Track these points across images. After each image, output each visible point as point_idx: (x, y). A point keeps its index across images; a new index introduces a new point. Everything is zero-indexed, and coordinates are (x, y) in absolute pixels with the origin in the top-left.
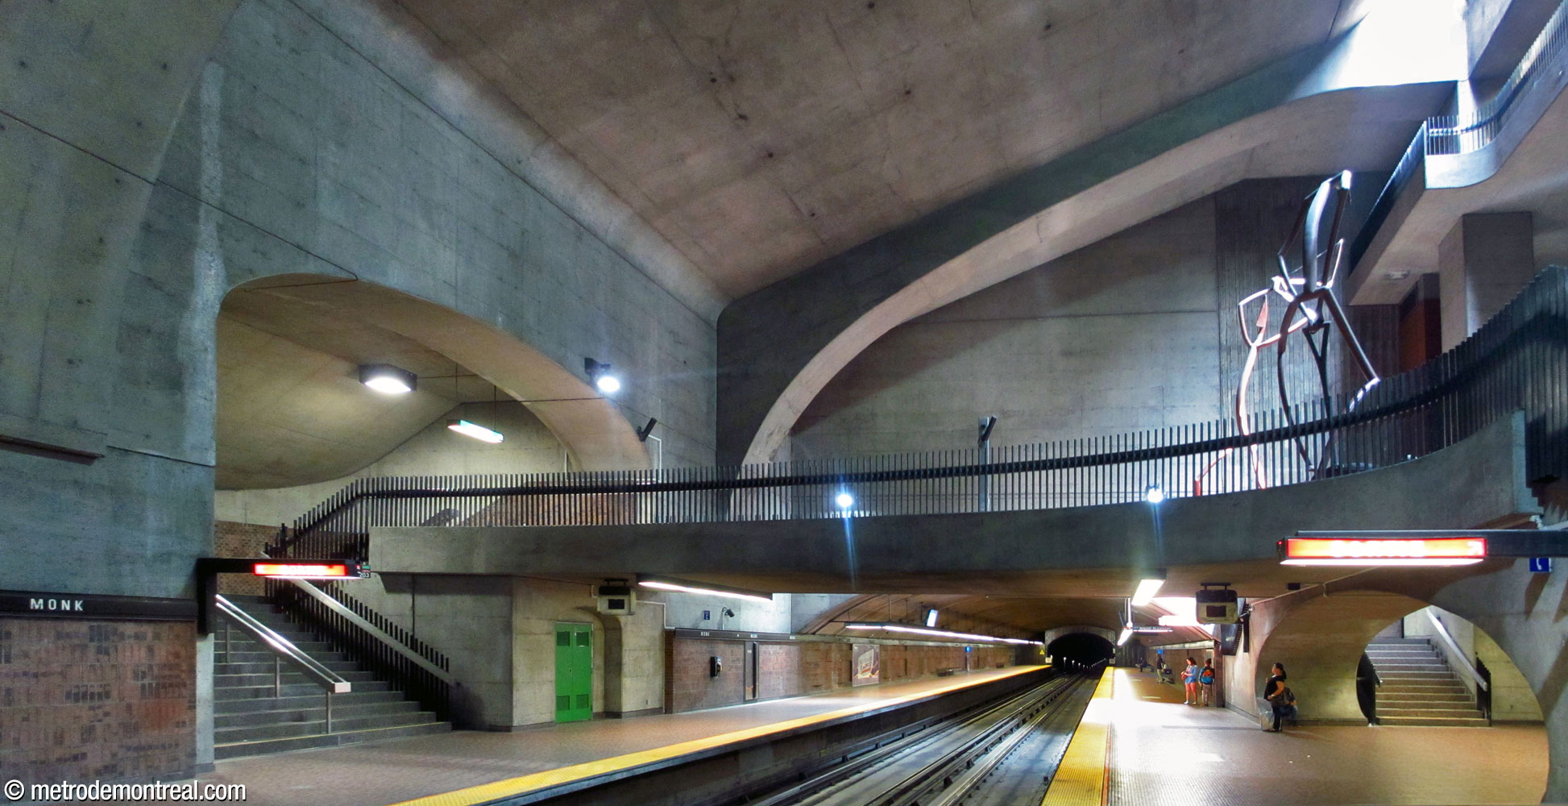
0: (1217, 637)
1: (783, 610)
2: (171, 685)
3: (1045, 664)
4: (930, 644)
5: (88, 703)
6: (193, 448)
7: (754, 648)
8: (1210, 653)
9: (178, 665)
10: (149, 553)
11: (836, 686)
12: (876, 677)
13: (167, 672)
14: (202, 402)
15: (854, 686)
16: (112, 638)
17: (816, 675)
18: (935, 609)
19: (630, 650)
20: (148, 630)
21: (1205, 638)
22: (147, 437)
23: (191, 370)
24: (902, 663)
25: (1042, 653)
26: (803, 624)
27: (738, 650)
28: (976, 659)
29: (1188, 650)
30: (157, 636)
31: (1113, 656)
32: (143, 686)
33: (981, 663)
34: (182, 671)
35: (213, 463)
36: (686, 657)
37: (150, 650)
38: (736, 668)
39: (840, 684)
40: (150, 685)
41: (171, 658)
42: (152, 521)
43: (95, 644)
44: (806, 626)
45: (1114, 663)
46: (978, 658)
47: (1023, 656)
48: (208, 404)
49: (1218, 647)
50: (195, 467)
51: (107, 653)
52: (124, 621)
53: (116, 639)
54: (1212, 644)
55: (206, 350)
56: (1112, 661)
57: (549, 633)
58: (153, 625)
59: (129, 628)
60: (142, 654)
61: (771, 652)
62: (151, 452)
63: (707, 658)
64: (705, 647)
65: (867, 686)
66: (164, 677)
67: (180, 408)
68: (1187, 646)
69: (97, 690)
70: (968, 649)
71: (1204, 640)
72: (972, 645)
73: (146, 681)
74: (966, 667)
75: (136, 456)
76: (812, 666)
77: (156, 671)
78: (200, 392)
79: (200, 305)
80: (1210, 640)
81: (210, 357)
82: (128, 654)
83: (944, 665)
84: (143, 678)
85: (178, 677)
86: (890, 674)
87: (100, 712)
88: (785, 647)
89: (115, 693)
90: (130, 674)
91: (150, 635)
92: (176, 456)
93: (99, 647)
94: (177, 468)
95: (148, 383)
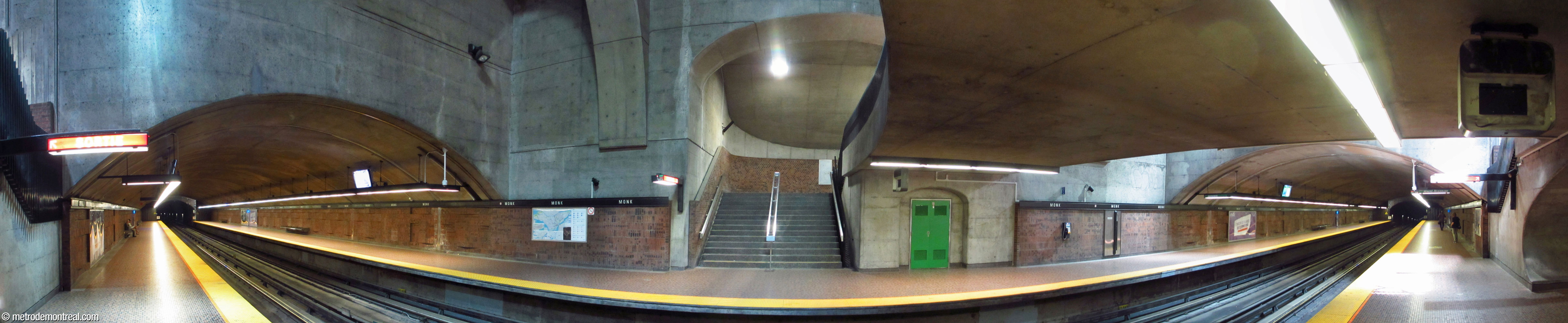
0: (1484, 197)
1: (1156, 186)
2: (660, 232)
3: (1387, 220)
4: (1305, 210)
5: (635, 237)
6: (679, 132)
7: (1115, 215)
8: (1479, 211)
9: (662, 224)
11: (1210, 241)
12: (1253, 234)
13: (659, 227)
14: (683, 112)
15: (1229, 241)
16: (642, 213)
17: (1188, 235)
18: (1288, 184)
19: (977, 218)
20: (653, 209)
21: (1474, 198)
22: (663, 133)
23: (678, 100)
24: (1280, 223)
25: (1386, 213)
26: (1172, 197)
27: (1097, 218)
28: (1344, 218)
29: (1463, 209)
30: (656, 213)
31: (1426, 214)
32: (651, 232)
33: (1348, 220)
34: (664, 227)
35: (686, 137)
36: (1034, 223)
37: (653, 217)
38: (1094, 231)
39: (1215, 240)
40: (653, 232)
41: (660, 221)
43: (637, 215)
44: (1174, 198)
45: (1426, 218)
46: (1346, 218)
47: (1377, 215)
49: (1485, 206)
50: (679, 141)
51: (640, 219)
52: (645, 207)
53: (643, 213)
54: (1479, 203)
55: (684, 89)
56: (1425, 217)
57: (894, 207)
58: (654, 208)
59: (647, 209)
60: (650, 219)
61: (1137, 218)
62: (665, 138)
63: (1058, 224)
64: (1055, 215)
65: (1243, 240)
66: (657, 229)
67: (673, 117)
68: (1463, 206)
69: (637, 232)
70: (1337, 212)
71: (1474, 201)
72: (1340, 210)
73: (652, 230)
74: (1336, 224)
75: (659, 142)
76: (1185, 228)
77: (655, 226)
78: (681, 108)
79: (683, 71)
80: (1479, 200)
81: (686, 91)
82: (646, 219)
83: (1317, 223)
84: (651, 229)
85: (662, 229)
86: (1267, 231)
87: (638, 241)
88: (1153, 215)
89: (642, 234)
90: (647, 227)
91: (653, 212)
92: (673, 138)
93: (638, 217)
94: (673, 142)
95: (663, 112)
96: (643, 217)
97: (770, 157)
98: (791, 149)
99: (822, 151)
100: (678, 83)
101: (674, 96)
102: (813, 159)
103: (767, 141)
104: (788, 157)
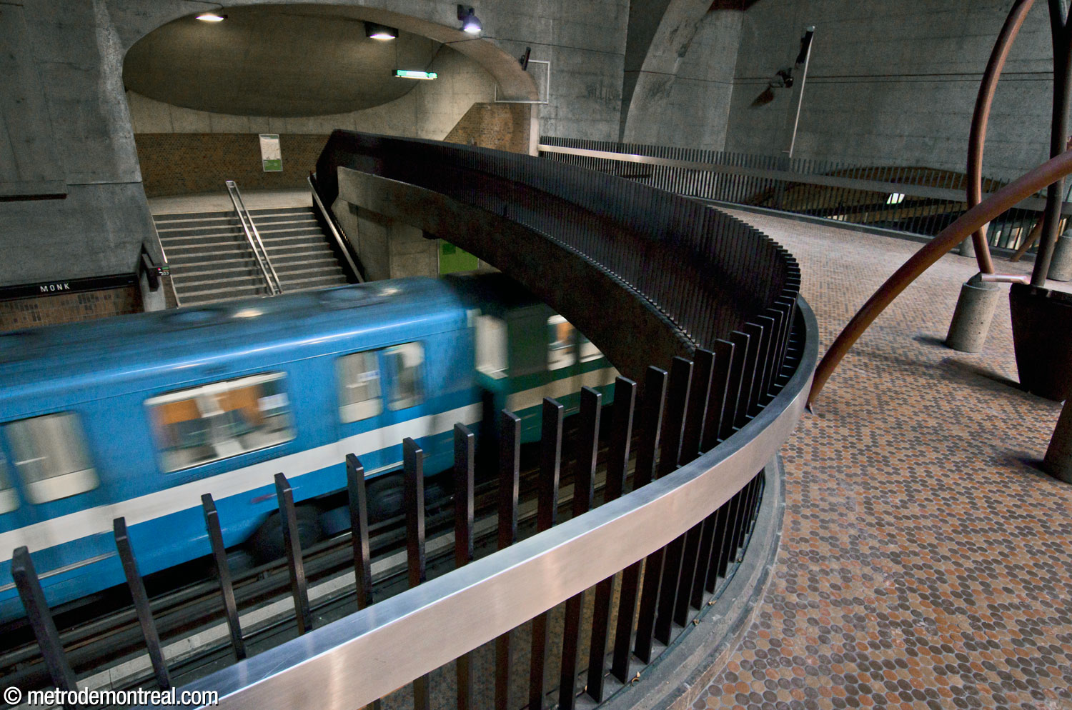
6: (125, 172)
10: (112, 245)
14: (124, 140)
16: (91, 300)
22: (95, 172)
23: (112, 120)
30: (118, 296)
35: (140, 179)
37: (115, 304)
42: (110, 225)
43: (83, 304)
48: (128, 141)
50: (130, 186)
51: (91, 309)
52: (97, 290)
53: (94, 301)
55: (119, 103)
59: (98, 294)
60: (111, 307)
62: (100, 182)
67: (110, 148)
75: (90, 187)
78: (121, 134)
79: (108, 71)
81: (123, 107)
82: (103, 308)
91: (113, 296)
92: (115, 181)
93: (86, 306)
94: (117, 189)
95: (87, 138)
96: (95, 306)
97: (177, 130)
98: (210, 116)
99: (260, 120)
100: (104, 91)
101: (102, 112)
102: (248, 132)
103: (168, 102)
104: (207, 130)
